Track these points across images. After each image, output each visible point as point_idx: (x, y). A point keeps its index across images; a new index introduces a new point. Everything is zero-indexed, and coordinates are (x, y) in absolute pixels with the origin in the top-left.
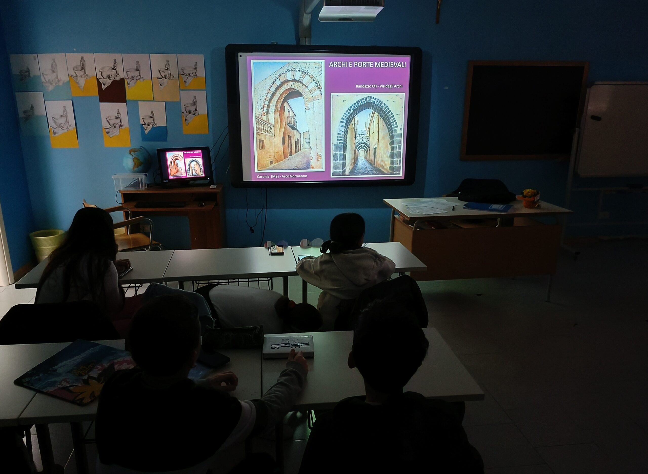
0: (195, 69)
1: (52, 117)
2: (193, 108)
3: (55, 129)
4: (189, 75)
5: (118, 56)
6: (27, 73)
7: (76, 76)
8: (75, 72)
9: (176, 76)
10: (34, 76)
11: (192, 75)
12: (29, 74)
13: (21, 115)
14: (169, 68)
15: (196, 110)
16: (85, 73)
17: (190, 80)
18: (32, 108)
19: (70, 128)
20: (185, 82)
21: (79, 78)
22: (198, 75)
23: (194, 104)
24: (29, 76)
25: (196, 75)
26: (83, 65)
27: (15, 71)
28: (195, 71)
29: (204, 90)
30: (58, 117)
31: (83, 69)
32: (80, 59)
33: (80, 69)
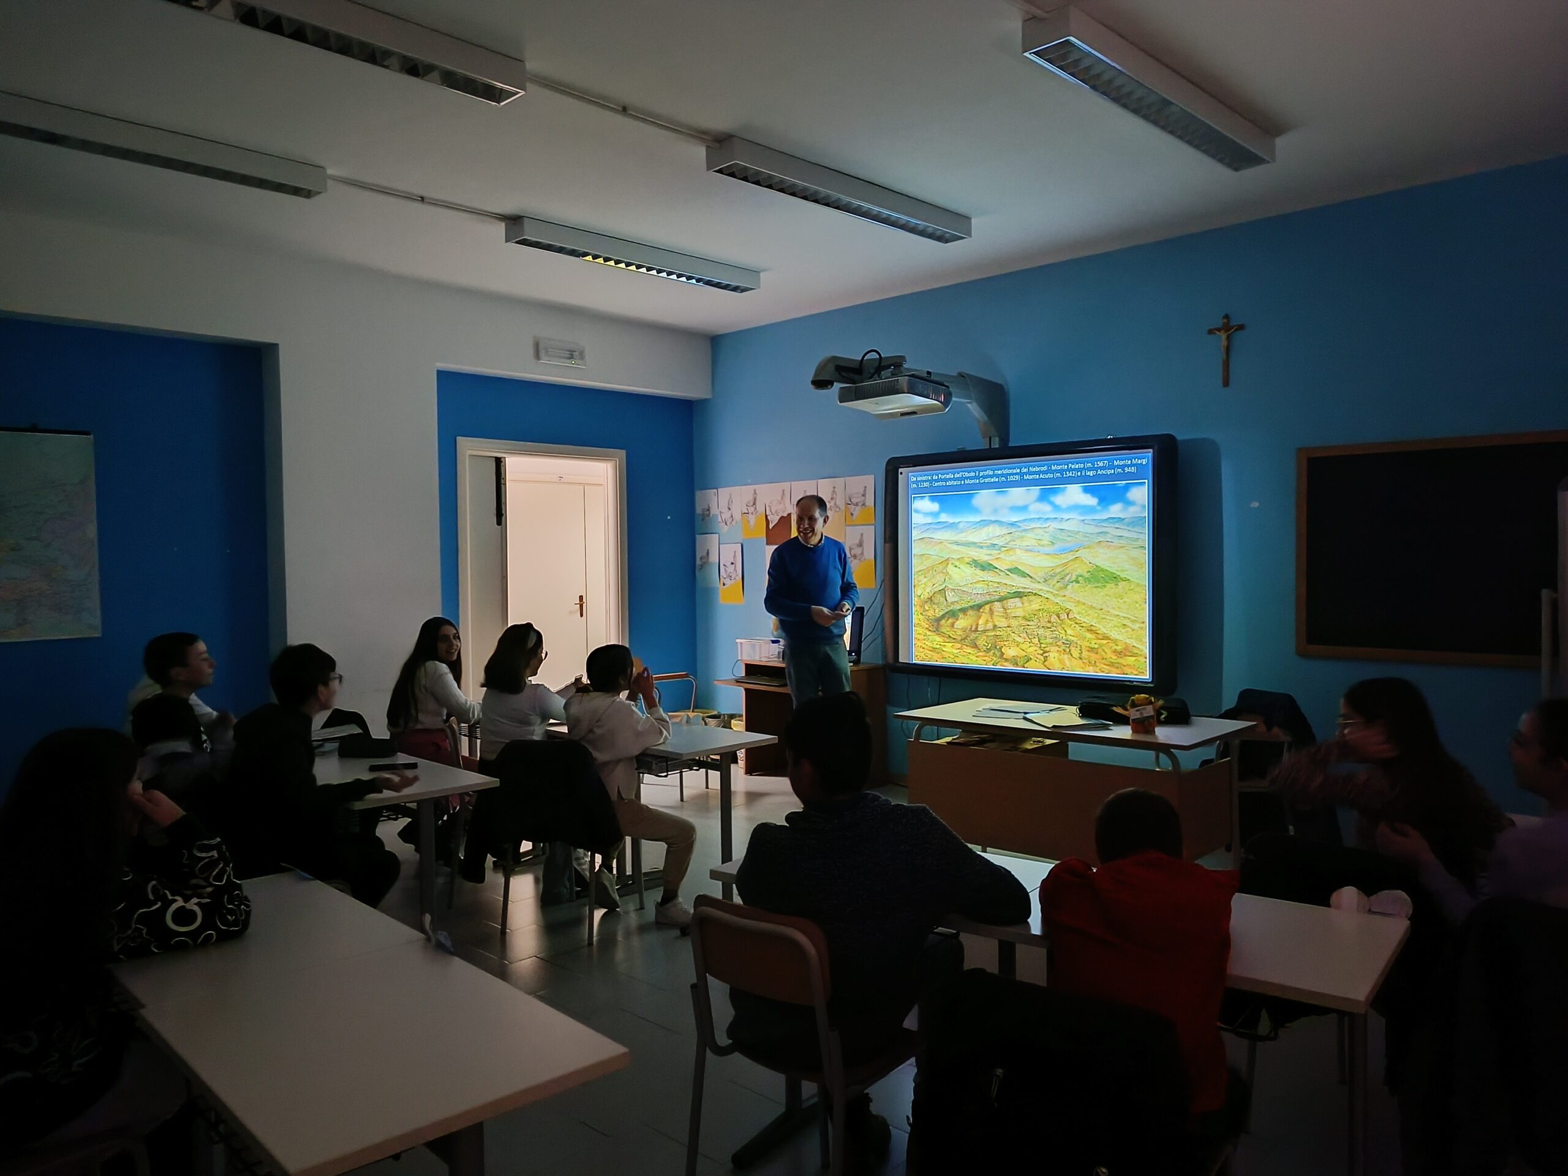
0: (864, 495)
1: (724, 565)
2: (858, 551)
3: (725, 578)
4: (857, 504)
5: (786, 485)
6: (708, 512)
7: (748, 513)
8: (747, 509)
9: (843, 507)
10: (713, 515)
11: (860, 504)
12: (710, 513)
13: (698, 562)
14: (835, 496)
15: (862, 553)
16: (756, 509)
17: (857, 511)
18: (708, 553)
19: (737, 578)
20: (852, 514)
21: (750, 515)
22: (866, 504)
23: (860, 545)
24: (709, 515)
25: (864, 504)
26: (755, 499)
27: (699, 510)
28: (863, 498)
29: (872, 525)
30: (728, 564)
31: (754, 504)
32: (753, 492)
33: (752, 504)
